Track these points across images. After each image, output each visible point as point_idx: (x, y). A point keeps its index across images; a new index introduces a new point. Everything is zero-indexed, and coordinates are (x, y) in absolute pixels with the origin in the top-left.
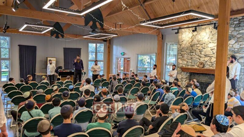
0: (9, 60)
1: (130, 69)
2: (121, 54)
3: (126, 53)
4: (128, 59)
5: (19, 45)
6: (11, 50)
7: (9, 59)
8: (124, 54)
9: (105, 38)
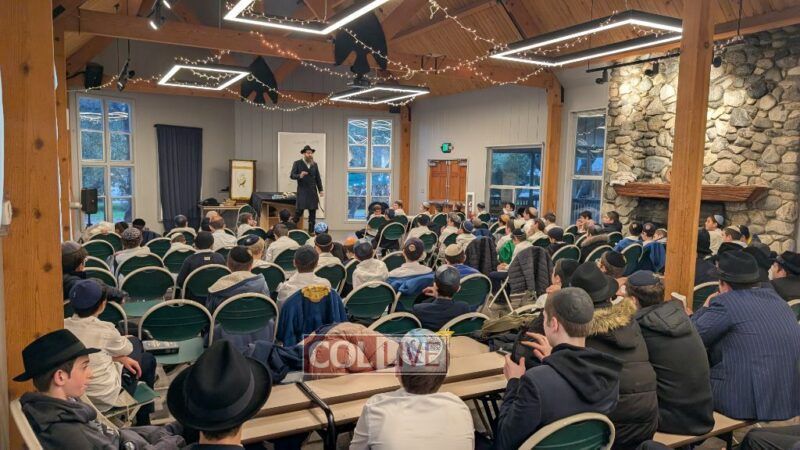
1: (468, 193)
2: (442, 148)
3: (455, 146)
4: (461, 164)
5: (156, 126)
8: (451, 148)
9: (395, 102)
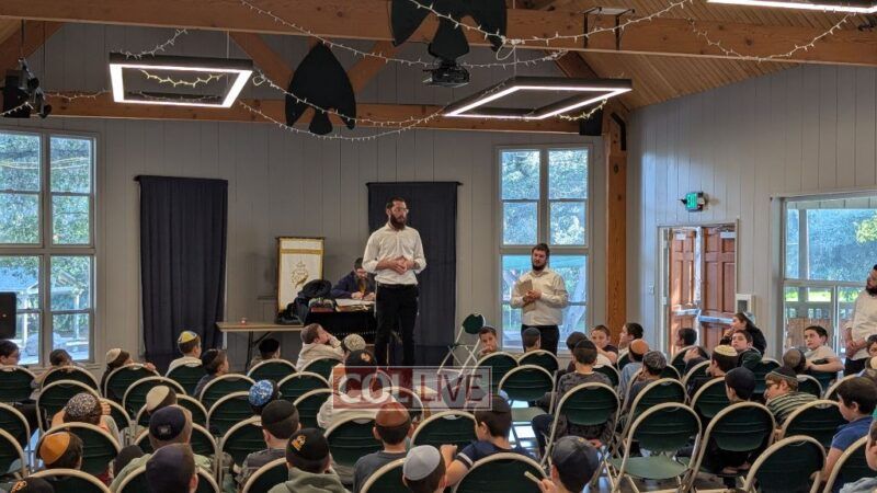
0: (92, 255)
1: (739, 297)
2: (685, 202)
3: (711, 198)
4: (725, 235)
5: (138, 178)
6: (99, 202)
7: (92, 251)
8: (701, 201)
9: (572, 113)
